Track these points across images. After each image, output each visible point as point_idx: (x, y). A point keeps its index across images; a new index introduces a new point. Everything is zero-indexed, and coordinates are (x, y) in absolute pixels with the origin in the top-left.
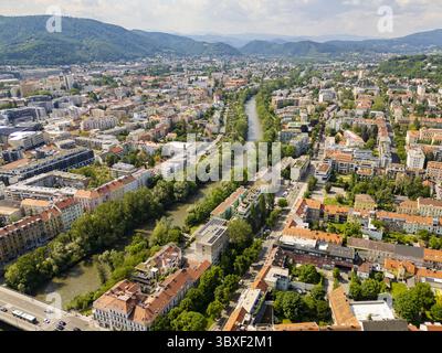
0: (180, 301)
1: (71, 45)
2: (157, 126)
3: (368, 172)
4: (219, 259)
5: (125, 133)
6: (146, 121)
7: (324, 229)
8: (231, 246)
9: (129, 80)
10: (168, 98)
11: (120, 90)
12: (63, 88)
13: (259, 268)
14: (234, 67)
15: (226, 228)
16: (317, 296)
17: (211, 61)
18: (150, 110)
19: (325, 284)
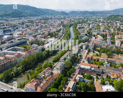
0: (51, 85)
1: (22, 12)
2: (45, 34)
3: (105, 47)
4: (62, 72)
5: (36, 36)
6: (42, 33)
7: (93, 63)
8: (66, 68)
9: (37, 21)
10: (48, 26)
11: (35, 24)
12: (19, 23)
13: (74, 75)
14: (66, 18)
15: (64, 63)
16: (91, 84)
17: (60, 16)
18: (43, 29)
19: (94, 80)
